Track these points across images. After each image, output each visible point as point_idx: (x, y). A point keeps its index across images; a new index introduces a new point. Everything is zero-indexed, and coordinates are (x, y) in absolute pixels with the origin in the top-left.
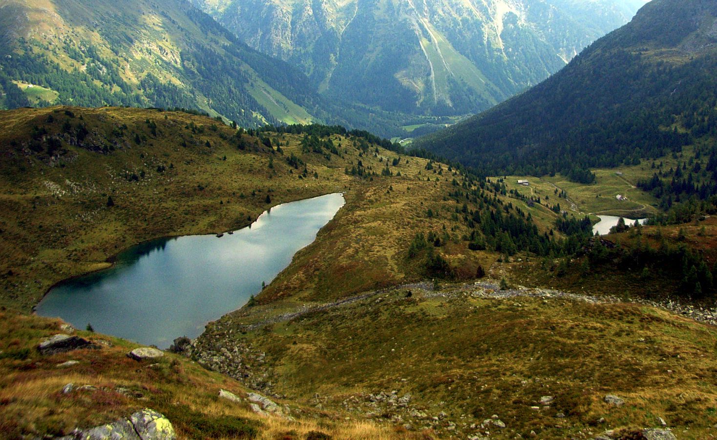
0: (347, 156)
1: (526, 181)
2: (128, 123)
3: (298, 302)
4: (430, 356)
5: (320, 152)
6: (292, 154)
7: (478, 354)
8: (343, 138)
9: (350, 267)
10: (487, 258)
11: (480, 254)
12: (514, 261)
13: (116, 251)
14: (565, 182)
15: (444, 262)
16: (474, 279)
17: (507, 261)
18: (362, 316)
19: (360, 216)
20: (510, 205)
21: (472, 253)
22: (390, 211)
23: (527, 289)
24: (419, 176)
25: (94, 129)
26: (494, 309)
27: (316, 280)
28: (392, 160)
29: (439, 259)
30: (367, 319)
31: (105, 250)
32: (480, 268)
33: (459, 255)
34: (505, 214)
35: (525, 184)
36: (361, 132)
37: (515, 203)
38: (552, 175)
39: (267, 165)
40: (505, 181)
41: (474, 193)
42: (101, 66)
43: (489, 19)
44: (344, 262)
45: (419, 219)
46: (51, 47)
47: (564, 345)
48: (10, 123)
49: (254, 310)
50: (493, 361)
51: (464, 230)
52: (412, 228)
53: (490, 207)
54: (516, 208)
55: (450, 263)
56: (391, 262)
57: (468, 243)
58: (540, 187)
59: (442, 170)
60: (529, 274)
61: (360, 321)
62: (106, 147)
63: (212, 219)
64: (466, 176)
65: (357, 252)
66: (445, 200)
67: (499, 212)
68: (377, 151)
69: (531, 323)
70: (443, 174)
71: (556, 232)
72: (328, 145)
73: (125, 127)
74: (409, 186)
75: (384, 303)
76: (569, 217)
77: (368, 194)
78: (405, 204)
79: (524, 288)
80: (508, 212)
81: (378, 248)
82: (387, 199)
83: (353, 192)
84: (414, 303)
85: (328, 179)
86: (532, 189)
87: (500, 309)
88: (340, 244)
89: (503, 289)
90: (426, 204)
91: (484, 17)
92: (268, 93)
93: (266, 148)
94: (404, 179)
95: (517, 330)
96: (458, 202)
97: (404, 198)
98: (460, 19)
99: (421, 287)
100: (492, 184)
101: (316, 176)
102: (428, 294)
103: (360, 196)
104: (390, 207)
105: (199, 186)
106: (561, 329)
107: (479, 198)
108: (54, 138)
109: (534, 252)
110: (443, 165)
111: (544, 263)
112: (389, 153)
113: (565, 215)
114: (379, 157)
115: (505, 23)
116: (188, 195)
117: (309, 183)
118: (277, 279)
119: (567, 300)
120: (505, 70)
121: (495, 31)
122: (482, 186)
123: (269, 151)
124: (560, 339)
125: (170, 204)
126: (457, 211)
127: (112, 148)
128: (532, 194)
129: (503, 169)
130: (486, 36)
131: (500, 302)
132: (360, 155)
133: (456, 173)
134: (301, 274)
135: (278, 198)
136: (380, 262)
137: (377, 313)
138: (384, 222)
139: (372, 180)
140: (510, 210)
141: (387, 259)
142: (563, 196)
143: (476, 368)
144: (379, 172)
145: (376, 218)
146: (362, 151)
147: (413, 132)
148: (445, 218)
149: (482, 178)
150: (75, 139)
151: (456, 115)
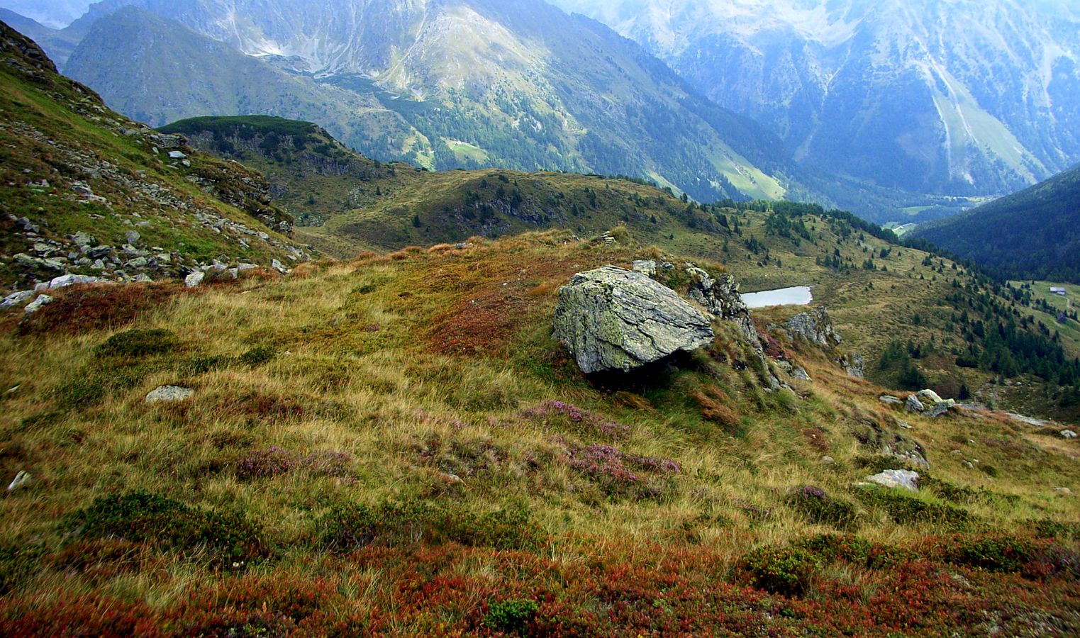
0: (821, 243)
1: (1062, 289)
2: (565, 191)
5: (787, 235)
6: (752, 236)
8: (818, 219)
10: (977, 377)
11: (969, 372)
12: (1011, 385)
15: (921, 377)
17: (1002, 384)
20: (1031, 319)
21: (959, 370)
22: (867, 312)
24: (913, 273)
25: (529, 196)
28: (880, 251)
29: (914, 372)
32: (963, 387)
33: (942, 371)
34: (1021, 329)
35: (1060, 293)
36: (843, 213)
37: (1039, 316)
39: (721, 247)
40: (1032, 287)
41: (981, 298)
42: (535, 121)
43: (1032, 65)
45: (901, 325)
46: (481, 99)
48: (442, 187)
51: (960, 343)
52: (891, 335)
53: (1000, 318)
54: (1040, 322)
55: (928, 378)
57: (956, 357)
59: (944, 267)
60: (1025, 400)
62: (540, 217)
64: (976, 277)
66: (939, 304)
67: (1012, 326)
68: (862, 238)
70: (944, 272)
72: (799, 228)
73: (562, 196)
74: (895, 284)
77: (841, 290)
78: (886, 306)
80: (1025, 327)
82: (864, 298)
83: (822, 287)
85: (794, 269)
86: (1068, 300)
90: (913, 307)
91: (1025, 64)
92: (731, 158)
93: (721, 227)
94: (890, 275)
96: (956, 308)
97: (887, 298)
98: (990, 65)
100: (1013, 290)
101: (779, 264)
103: (830, 292)
104: (867, 308)
107: (987, 306)
108: (487, 204)
109: (1042, 376)
110: (947, 260)
112: (877, 241)
114: (863, 245)
115: (1055, 72)
117: (769, 273)
120: (1052, 137)
121: (1040, 82)
122: (996, 291)
123: (725, 231)
126: (954, 320)
127: (547, 219)
129: (1033, 271)
130: (1027, 89)
132: (839, 242)
133: (962, 273)
138: (857, 326)
139: (848, 273)
140: (1029, 325)
144: (860, 265)
145: (847, 319)
146: (841, 237)
147: (917, 216)
148: (936, 327)
149: (999, 280)
150: (508, 207)
151: (977, 195)
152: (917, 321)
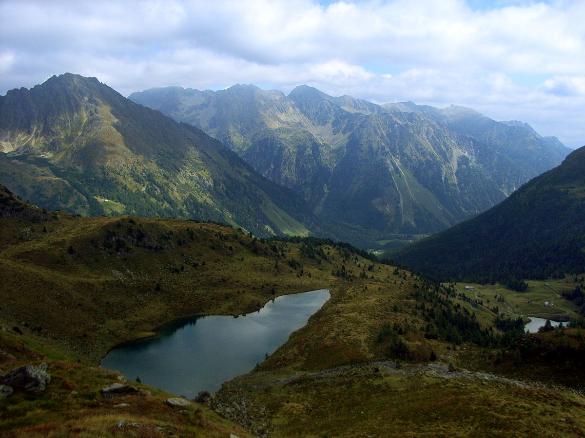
0: (333, 262)
1: (472, 287)
2: (174, 230)
3: (292, 371)
4: (391, 419)
5: (313, 258)
6: (293, 258)
7: (429, 421)
8: (331, 248)
9: (333, 346)
10: (439, 345)
11: (433, 342)
12: (460, 350)
13: (160, 324)
14: (503, 289)
15: (405, 347)
16: (428, 361)
17: (455, 349)
18: (340, 384)
19: (342, 307)
20: (459, 306)
21: (427, 341)
22: (365, 305)
23: (470, 372)
24: (389, 279)
25: (149, 233)
26: (442, 386)
27: (306, 354)
28: (368, 266)
29: (401, 344)
30: (344, 387)
31: (152, 323)
32: (433, 353)
33: (417, 342)
34: (455, 312)
35: (471, 289)
36: (345, 244)
37: (463, 304)
38: (493, 283)
39: (274, 266)
40: (455, 286)
41: (431, 294)
42: (156, 187)
43: (447, 160)
44: (328, 342)
45: (387, 312)
46: (122, 173)
47: (498, 419)
48: (90, 227)
49: (259, 374)
50: (441, 428)
51: (421, 323)
52: (381, 319)
53: (443, 306)
54: (464, 308)
55: (409, 348)
56: (364, 345)
57: (424, 333)
58: (483, 292)
59: (406, 275)
60: (471, 360)
61: (338, 388)
63: (231, 304)
64: (425, 281)
65: (338, 335)
66: (407, 299)
67: (449, 310)
68: (357, 259)
69: (472, 399)
70: (407, 278)
71: (494, 329)
72: (320, 253)
73: (171, 233)
74: (380, 287)
75: (356, 375)
76: (506, 317)
77: (348, 291)
78: (377, 301)
79: (468, 371)
80: (456, 311)
81: (354, 333)
82: (362, 296)
83: (337, 289)
84: (380, 377)
85: (319, 278)
86: (476, 294)
87: (447, 387)
88: (326, 328)
89: (450, 371)
90: (393, 301)
91: (443, 159)
92: (277, 211)
93: (274, 253)
94: (376, 281)
95: (460, 404)
96: (417, 301)
97: (376, 295)
98: (424, 160)
99: (386, 365)
100: (445, 288)
101: (310, 275)
102: (391, 371)
103: (342, 293)
104: (365, 302)
105: (223, 279)
106: (496, 406)
107: (434, 298)
108: (120, 239)
109: (477, 343)
110: (407, 271)
111: (484, 352)
112: (365, 261)
113: (502, 315)
114: (358, 263)
115: (459, 165)
116: (215, 285)
117: (304, 281)
118: (277, 352)
119: (502, 383)
120: (458, 201)
121: (451, 170)
122: (437, 289)
123: (276, 255)
124: (495, 414)
125: (201, 291)
126: (416, 308)
127: (161, 248)
128: (477, 297)
129: (454, 277)
130: (444, 173)
131: (448, 381)
132: (344, 261)
133: (417, 279)
134: (295, 350)
135: (280, 291)
136: (356, 344)
137: (351, 383)
138: (360, 313)
139: (352, 280)
140: (458, 309)
141: (361, 342)
142: (501, 300)
143: (426, 432)
144: (358, 275)
145: (353, 310)
146: (345, 259)
147: (385, 246)
148: (407, 313)
149: (437, 283)
150: (135, 240)
151: (418, 233)
152: (395, 309)
